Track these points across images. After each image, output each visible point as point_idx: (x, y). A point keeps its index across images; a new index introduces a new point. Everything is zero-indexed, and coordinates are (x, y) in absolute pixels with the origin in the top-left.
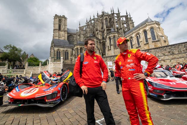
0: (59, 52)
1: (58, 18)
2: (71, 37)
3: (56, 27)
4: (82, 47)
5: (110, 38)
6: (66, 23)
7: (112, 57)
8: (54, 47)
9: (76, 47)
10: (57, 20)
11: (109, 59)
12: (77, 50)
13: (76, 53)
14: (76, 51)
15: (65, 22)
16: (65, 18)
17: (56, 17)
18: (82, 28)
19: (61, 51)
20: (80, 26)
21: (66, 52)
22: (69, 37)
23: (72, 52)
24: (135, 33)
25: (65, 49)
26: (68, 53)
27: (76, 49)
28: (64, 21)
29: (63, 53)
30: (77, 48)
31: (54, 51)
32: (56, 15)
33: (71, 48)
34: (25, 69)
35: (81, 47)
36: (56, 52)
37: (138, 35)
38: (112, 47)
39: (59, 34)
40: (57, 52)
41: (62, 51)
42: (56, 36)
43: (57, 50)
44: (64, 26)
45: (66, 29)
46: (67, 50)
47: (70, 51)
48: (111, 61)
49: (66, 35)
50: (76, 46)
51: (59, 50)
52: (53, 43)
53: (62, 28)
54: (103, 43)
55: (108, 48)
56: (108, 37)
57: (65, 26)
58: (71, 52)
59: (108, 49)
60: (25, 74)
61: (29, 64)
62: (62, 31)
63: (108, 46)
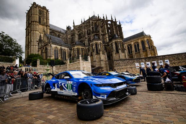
1: (37, 7)
5: (116, 43)
6: (48, 17)
8: (52, 43)
10: (38, 10)
15: (47, 15)
16: (47, 11)
17: (35, 6)
19: (58, 50)
23: (70, 52)
26: (65, 52)
28: (45, 13)
30: (78, 49)
32: (34, 3)
37: (135, 44)
38: (120, 51)
39: (39, 29)
40: (55, 50)
43: (55, 48)
44: (45, 20)
45: (48, 24)
46: (64, 49)
47: (67, 51)
49: (49, 30)
50: (76, 46)
53: (43, 22)
57: (47, 19)
62: (42, 25)
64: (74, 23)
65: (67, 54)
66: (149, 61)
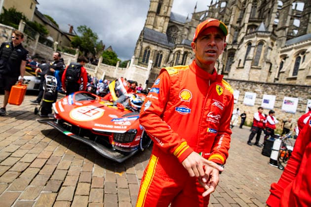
0: (148, 51)
2: (173, 30)
3: (154, 7)
4: (189, 51)
5: (249, 44)
6: (171, 2)
7: (244, 83)
8: (143, 41)
9: (177, 49)
11: (236, 86)
12: (177, 54)
13: (175, 59)
14: (176, 56)
18: (198, 15)
19: (151, 51)
20: (195, 11)
21: (158, 54)
22: (170, 30)
23: (169, 56)
24: (296, 48)
25: (159, 49)
26: (162, 55)
27: (176, 52)
29: (154, 55)
30: (179, 52)
31: (142, 48)
33: (168, 49)
34: (97, 65)
35: (186, 50)
36: (143, 51)
37: (300, 55)
38: (248, 64)
39: (155, 22)
40: (146, 51)
41: (153, 51)
42: (149, 23)
43: (146, 48)
44: (166, 8)
45: (169, 14)
46: (161, 51)
47: (165, 54)
48: (238, 89)
49: (167, 24)
50: (178, 47)
51: (148, 47)
52: (143, 34)
53: (163, 11)
54: (232, 51)
55: (239, 63)
56: (245, 41)
57: (168, 7)
58: (167, 56)
59: (239, 65)
60: (96, 72)
61: (103, 59)
62: (161, 16)
63: (240, 60)
64: (196, 8)
65: (163, 58)
66: (274, 94)
